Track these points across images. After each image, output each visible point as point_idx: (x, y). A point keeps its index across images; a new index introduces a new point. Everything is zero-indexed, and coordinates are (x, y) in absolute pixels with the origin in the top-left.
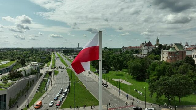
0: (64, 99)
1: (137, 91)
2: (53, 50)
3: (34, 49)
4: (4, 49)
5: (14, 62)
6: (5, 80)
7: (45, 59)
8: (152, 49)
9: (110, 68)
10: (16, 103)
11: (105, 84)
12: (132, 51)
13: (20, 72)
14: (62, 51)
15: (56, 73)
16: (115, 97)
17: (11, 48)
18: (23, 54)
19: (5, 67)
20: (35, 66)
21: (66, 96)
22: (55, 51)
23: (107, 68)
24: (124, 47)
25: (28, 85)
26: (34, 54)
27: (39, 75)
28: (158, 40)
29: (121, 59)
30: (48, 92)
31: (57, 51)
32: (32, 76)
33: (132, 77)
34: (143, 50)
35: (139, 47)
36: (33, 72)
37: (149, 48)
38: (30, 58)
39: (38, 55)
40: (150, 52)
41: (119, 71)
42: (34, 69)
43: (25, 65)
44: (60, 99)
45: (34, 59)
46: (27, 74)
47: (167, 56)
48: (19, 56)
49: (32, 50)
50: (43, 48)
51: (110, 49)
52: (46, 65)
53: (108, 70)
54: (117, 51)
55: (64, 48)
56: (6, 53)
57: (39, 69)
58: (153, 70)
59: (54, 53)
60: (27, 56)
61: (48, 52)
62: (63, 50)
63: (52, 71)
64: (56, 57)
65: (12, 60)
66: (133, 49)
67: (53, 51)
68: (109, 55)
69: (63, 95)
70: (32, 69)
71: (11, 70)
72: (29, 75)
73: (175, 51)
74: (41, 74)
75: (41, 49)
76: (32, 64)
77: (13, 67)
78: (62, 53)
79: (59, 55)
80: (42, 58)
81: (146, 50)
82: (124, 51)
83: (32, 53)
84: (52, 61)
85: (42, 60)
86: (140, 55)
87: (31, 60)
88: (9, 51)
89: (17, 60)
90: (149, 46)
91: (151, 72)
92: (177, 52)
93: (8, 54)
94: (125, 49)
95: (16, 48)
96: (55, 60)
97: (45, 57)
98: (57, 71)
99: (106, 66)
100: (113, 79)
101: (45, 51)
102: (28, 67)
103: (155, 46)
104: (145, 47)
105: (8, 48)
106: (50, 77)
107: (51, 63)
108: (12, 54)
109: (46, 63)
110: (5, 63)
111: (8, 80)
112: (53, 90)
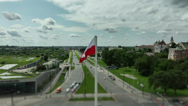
0: (78, 88)
1: (139, 84)
2: (71, 48)
3: (54, 47)
4: (30, 47)
5: (39, 58)
6: (34, 71)
7: (63, 56)
8: (165, 47)
9: (121, 65)
10: (42, 89)
11: (113, 78)
12: (145, 49)
13: (44, 66)
14: (79, 50)
15: (73, 68)
16: (120, 88)
17: (35, 47)
18: (46, 52)
19: (33, 62)
20: (56, 61)
21: (80, 86)
22: (73, 49)
23: (117, 65)
24: (137, 46)
25: (50, 76)
26: (55, 52)
27: (59, 69)
28: (172, 39)
29: (131, 56)
30: (65, 82)
31: (74, 49)
32: (53, 70)
33: (139, 73)
34: (155, 49)
35: (151, 46)
36: (54, 67)
37: (162, 47)
38: (51, 55)
39: (58, 52)
40: (163, 50)
41: (127, 67)
42: (55, 64)
43: (48, 61)
44: (75, 87)
45: (55, 56)
46: (49, 68)
47: (174, 54)
48: (42, 53)
49: (53, 49)
50: (63, 47)
51: (124, 48)
52: (65, 62)
53: (118, 67)
54: (130, 50)
55: (81, 47)
56: (32, 51)
57: (58, 65)
58: (157, 66)
59: (72, 52)
60: (48, 53)
61: (67, 51)
62: (80, 48)
63: (69, 67)
64: (74, 55)
65: (37, 57)
66: (146, 48)
67: (71, 50)
68: (121, 53)
69: (77, 85)
70: (53, 64)
71: (37, 65)
72: (50, 69)
73: (182, 49)
74: (61, 69)
75: (61, 47)
76: (53, 60)
77: (39, 62)
78: (79, 51)
79: (76, 53)
80: (61, 55)
81: (159, 49)
82: (137, 49)
83: (53, 51)
84: (70, 58)
85: (61, 57)
86: (152, 54)
87: (52, 57)
88: (34, 49)
89: (41, 57)
90: (162, 45)
91: (155, 68)
92: (184, 50)
93: (33, 52)
94: (137, 48)
95: (39, 47)
96: (73, 57)
97: (64, 55)
98: (73, 67)
99: (116, 63)
100: (121, 74)
101: (64, 49)
102: (50, 63)
103: (168, 45)
104: (158, 45)
105: (33, 47)
106: (67, 72)
107: (69, 60)
108: (36, 51)
109: (64, 60)
110: (32, 58)
111: (36, 71)
112: (70, 81)
